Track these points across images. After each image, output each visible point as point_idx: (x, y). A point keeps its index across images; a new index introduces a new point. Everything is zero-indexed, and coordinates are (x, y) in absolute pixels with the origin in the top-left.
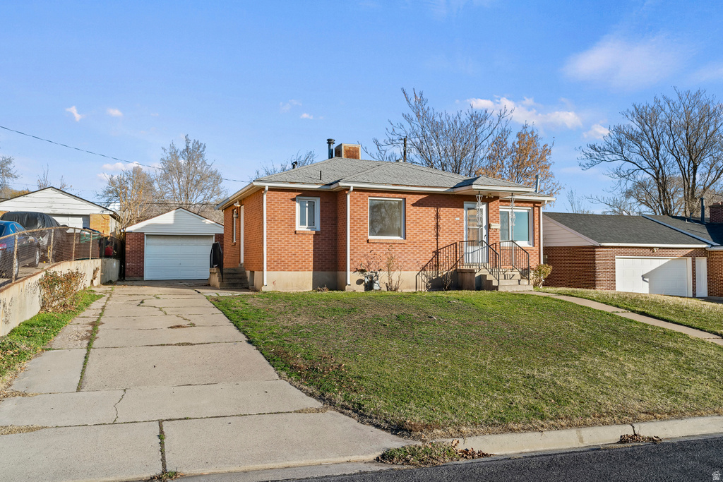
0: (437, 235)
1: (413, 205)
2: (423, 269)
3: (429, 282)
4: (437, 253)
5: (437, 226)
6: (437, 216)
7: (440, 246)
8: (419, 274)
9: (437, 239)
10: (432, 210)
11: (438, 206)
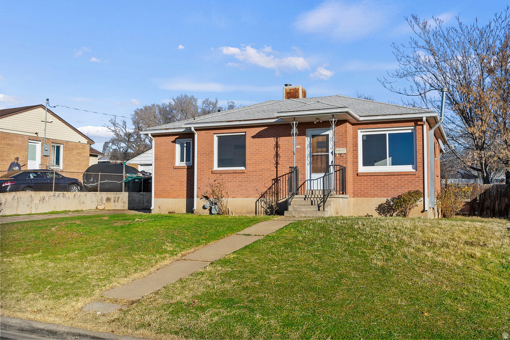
0: (277, 163)
1: (253, 137)
2: (263, 196)
3: (268, 208)
4: (276, 180)
5: (277, 155)
6: (277, 146)
7: (280, 174)
8: (258, 200)
9: (277, 167)
10: (271, 141)
11: (277, 136)
